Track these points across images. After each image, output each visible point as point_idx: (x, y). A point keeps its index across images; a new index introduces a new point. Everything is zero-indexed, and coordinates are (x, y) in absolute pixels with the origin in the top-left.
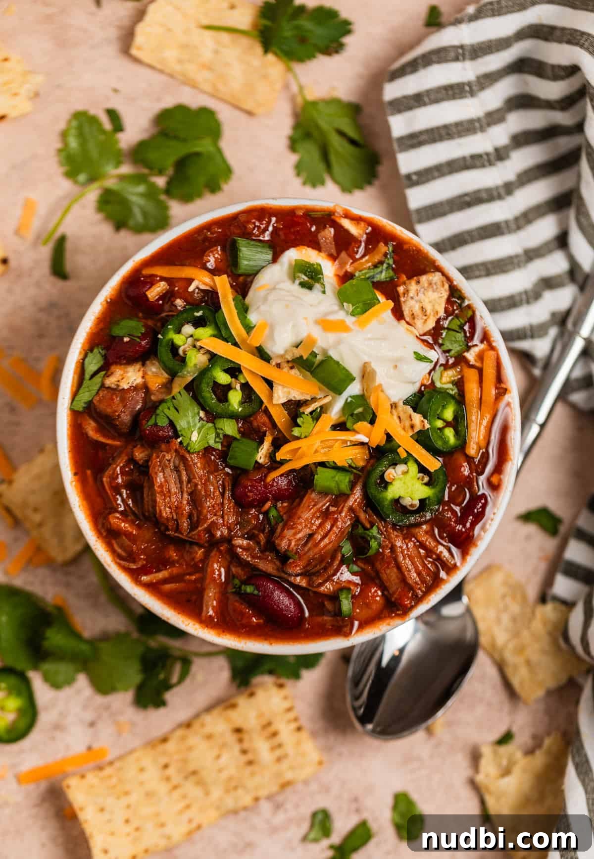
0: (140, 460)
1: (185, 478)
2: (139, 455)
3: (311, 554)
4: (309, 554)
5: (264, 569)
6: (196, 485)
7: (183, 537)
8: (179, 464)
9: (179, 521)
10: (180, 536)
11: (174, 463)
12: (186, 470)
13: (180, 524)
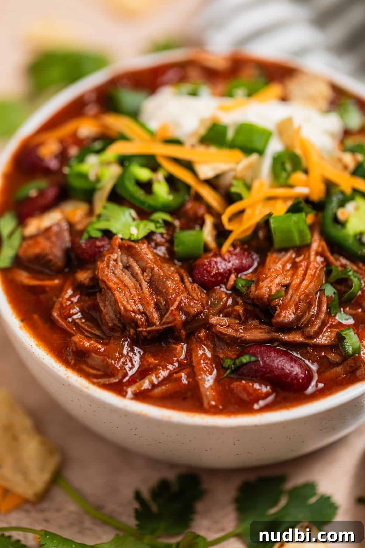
0: (85, 279)
1: (137, 269)
2: (83, 276)
3: (296, 298)
4: (293, 299)
5: (252, 338)
6: (152, 269)
7: (158, 328)
8: (128, 259)
9: (147, 312)
10: (154, 328)
11: (122, 261)
12: (137, 262)
13: (149, 314)
